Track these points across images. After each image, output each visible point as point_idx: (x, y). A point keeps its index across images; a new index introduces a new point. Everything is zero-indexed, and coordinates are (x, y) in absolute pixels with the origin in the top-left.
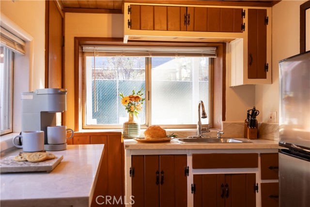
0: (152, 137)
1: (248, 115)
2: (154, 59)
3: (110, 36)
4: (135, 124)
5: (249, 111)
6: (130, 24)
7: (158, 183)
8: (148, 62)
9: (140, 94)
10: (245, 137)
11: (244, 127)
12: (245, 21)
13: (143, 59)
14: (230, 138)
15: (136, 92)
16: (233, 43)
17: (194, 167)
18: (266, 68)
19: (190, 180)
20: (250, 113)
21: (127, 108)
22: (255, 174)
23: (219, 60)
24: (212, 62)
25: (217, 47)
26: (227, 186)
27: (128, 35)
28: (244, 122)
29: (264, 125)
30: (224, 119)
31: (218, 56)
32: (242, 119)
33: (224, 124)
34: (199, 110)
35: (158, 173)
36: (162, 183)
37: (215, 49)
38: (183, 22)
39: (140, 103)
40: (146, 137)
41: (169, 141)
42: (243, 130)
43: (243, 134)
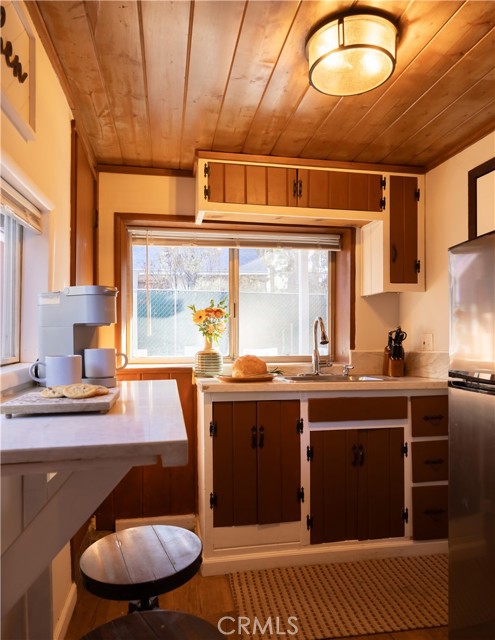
0: (245, 373)
1: (391, 339)
2: (243, 251)
3: (174, 213)
4: (214, 354)
5: (391, 333)
6: (207, 192)
7: (254, 445)
8: (233, 256)
9: (223, 306)
10: (385, 373)
11: (382, 358)
12: (386, 193)
13: (224, 251)
14: (362, 376)
15: (216, 304)
16: (365, 228)
17: (312, 419)
18: (417, 266)
19: (305, 440)
20: (394, 337)
21: (201, 329)
22: (403, 429)
23: (345, 256)
24: (334, 257)
25: (342, 235)
26: (361, 448)
27: (204, 211)
28: (383, 350)
29: (414, 356)
30: (353, 347)
31: (342, 248)
32: (381, 345)
33: (353, 354)
34: (316, 333)
35: (254, 429)
36: (262, 445)
37: (338, 238)
38: (291, 193)
39: (222, 320)
40: (234, 374)
41: (270, 380)
42: (382, 363)
43: (382, 369)
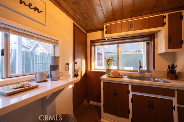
0: (113, 75)
1: (169, 67)
4: (110, 69)
5: (169, 65)
6: (106, 32)
7: (114, 94)
8: (118, 46)
9: (113, 58)
11: (166, 73)
12: (166, 20)
14: (156, 78)
15: (111, 57)
17: (132, 91)
18: (182, 42)
19: (130, 96)
20: (171, 66)
21: (107, 63)
22: (173, 100)
23: (151, 43)
24: (148, 44)
25: (150, 37)
26: (152, 103)
28: (166, 70)
30: (154, 68)
31: (151, 41)
33: (154, 71)
35: (114, 90)
36: (116, 95)
37: (149, 38)
38: (129, 28)
41: (122, 77)
